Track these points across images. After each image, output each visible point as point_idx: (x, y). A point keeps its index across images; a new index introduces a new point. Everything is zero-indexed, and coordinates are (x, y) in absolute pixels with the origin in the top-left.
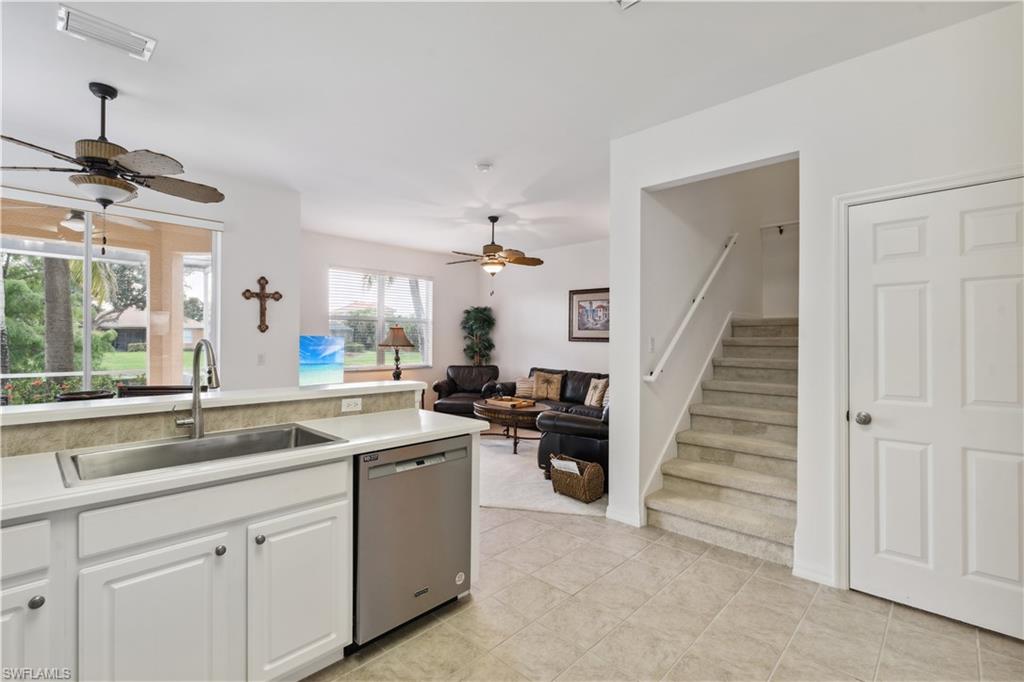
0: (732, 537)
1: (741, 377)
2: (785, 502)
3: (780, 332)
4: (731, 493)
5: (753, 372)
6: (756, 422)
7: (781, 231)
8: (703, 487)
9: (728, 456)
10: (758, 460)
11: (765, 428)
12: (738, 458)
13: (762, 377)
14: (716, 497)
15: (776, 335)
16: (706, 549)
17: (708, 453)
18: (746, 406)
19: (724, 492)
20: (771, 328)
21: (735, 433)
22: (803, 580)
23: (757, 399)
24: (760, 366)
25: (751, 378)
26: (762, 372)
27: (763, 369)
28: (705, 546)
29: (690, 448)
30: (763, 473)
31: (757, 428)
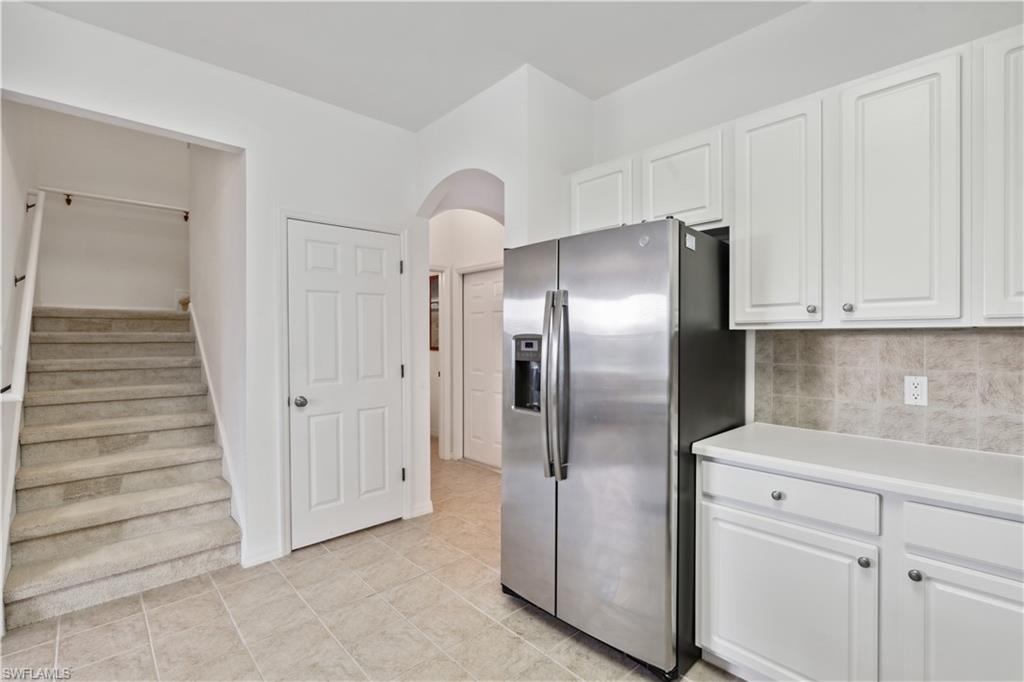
0: (165, 569)
1: (77, 383)
2: (207, 506)
3: (110, 326)
4: (138, 523)
5: (97, 376)
6: (135, 433)
7: (69, 201)
8: (93, 533)
9: (112, 483)
10: (155, 475)
11: (147, 437)
12: (126, 482)
13: (111, 380)
14: (117, 539)
15: (105, 330)
16: (137, 602)
17: (74, 489)
18: (103, 418)
19: (128, 526)
20: (97, 321)
21: (102, 453)
22: (256, 567)
23: (118, 407)
24: (107, 367)
25: (92, 383)
26: (109, 374)
27: (112, 370)
28: (133, 601)
29: (44, 491)
30: (164, 487)
31: (137, 440)
